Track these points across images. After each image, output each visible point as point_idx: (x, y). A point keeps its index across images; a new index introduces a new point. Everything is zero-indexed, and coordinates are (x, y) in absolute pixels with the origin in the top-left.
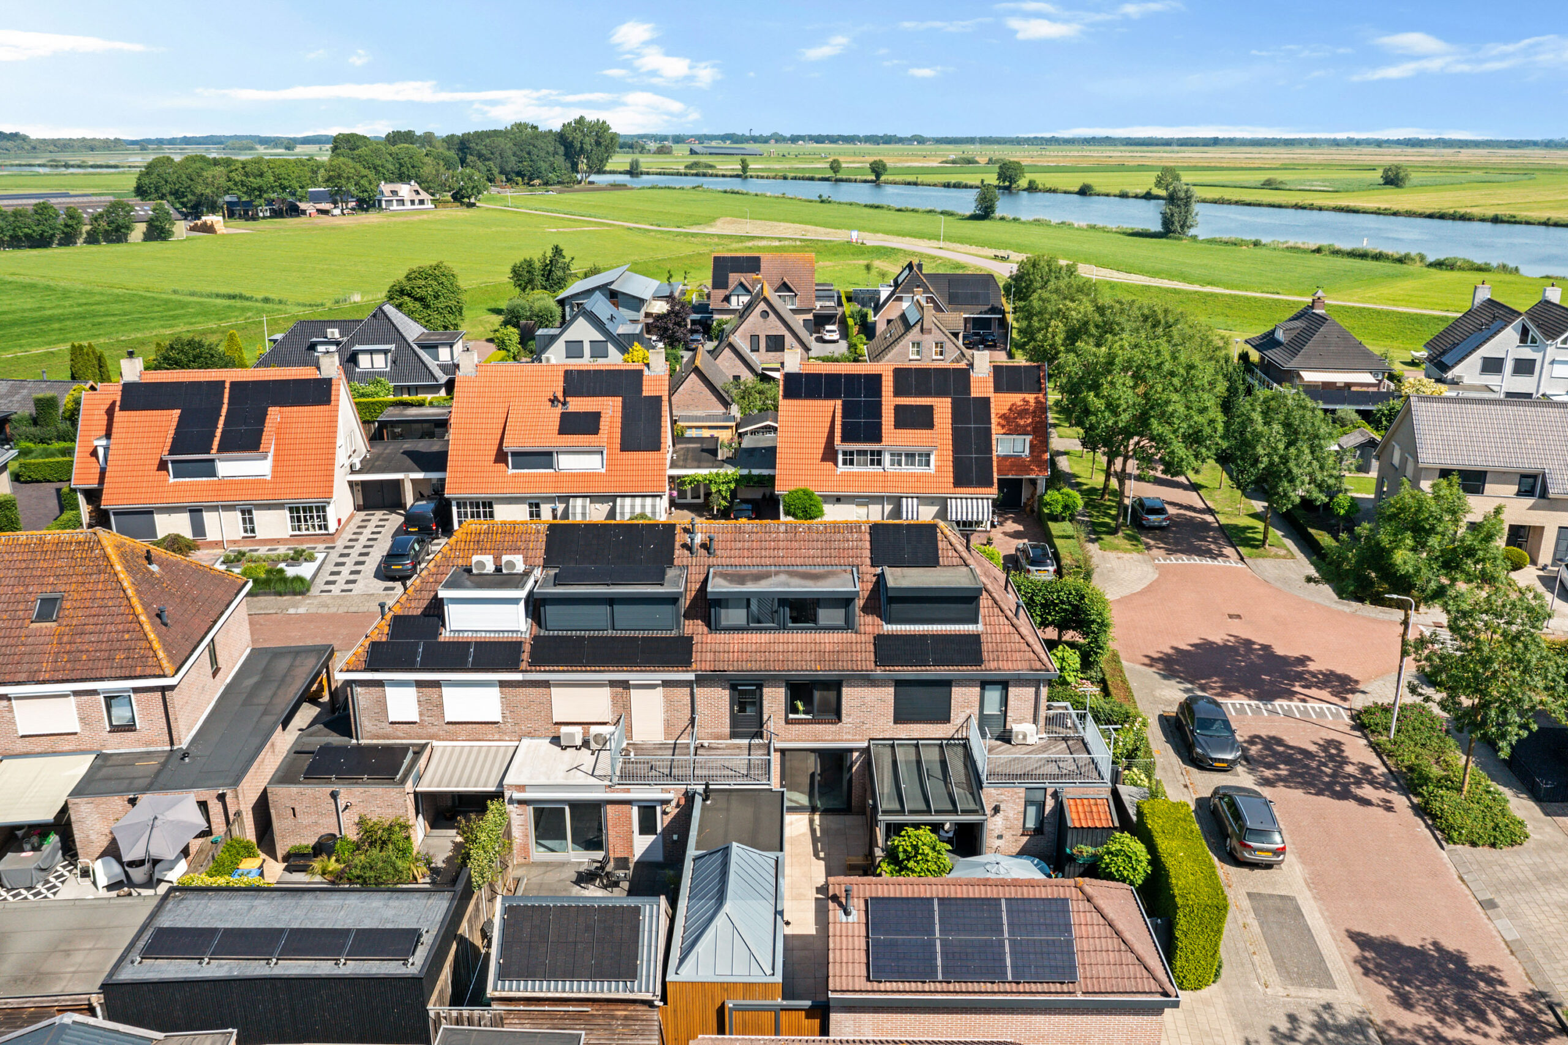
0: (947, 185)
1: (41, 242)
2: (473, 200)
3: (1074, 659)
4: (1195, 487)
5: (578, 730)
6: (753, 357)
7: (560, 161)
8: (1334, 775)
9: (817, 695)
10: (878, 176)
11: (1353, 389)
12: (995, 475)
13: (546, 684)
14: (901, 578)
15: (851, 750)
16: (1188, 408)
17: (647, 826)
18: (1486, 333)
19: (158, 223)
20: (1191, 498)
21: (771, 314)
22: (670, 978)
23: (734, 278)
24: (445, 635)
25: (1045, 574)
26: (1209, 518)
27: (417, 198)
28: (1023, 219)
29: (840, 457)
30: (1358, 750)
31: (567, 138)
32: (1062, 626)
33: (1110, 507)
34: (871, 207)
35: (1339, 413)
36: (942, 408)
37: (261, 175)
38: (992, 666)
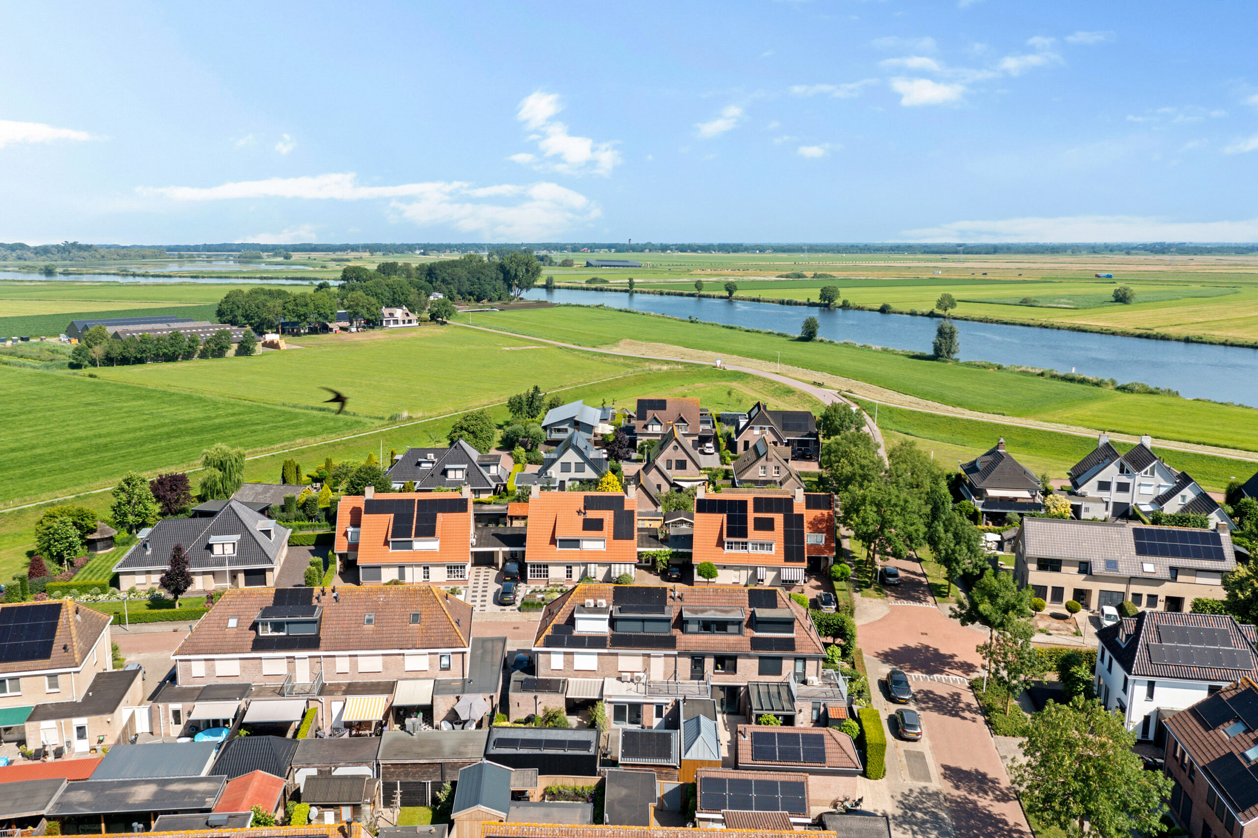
0: (782, 303)
1: (171, 358)
2: (444, 320)
3: (838, 652)
4: (919, 560)
5: (629, 674)
6: (668, 473)
7: (500, 284)
8: (954, 707)
9: (727, 662)
10: (731, 293)
11: (1019, 501)
12: (806, 556)
13: (617, 654)
14: (763, 613)
15: (740, 687)
16: (905, 523)
17: (659, 714)
18: (1102, 466)
19: (246, 344)
20: (916, 567)
21: (679, 448)
22: (682, 758)
23: (650, 413)
24: (575, 633)
25: (831, 609)
26: (923, 579)
27: (407, 319)
28: (836, 342)
29: (726, 545)
30: (968, 697)
31: (505, 268)
32: (835, 636)
33: (869, 572)
34: (727, 327)
35: (1008, 516)
36: (779, 519)
37: (306, 305)
38: (800, 651)
